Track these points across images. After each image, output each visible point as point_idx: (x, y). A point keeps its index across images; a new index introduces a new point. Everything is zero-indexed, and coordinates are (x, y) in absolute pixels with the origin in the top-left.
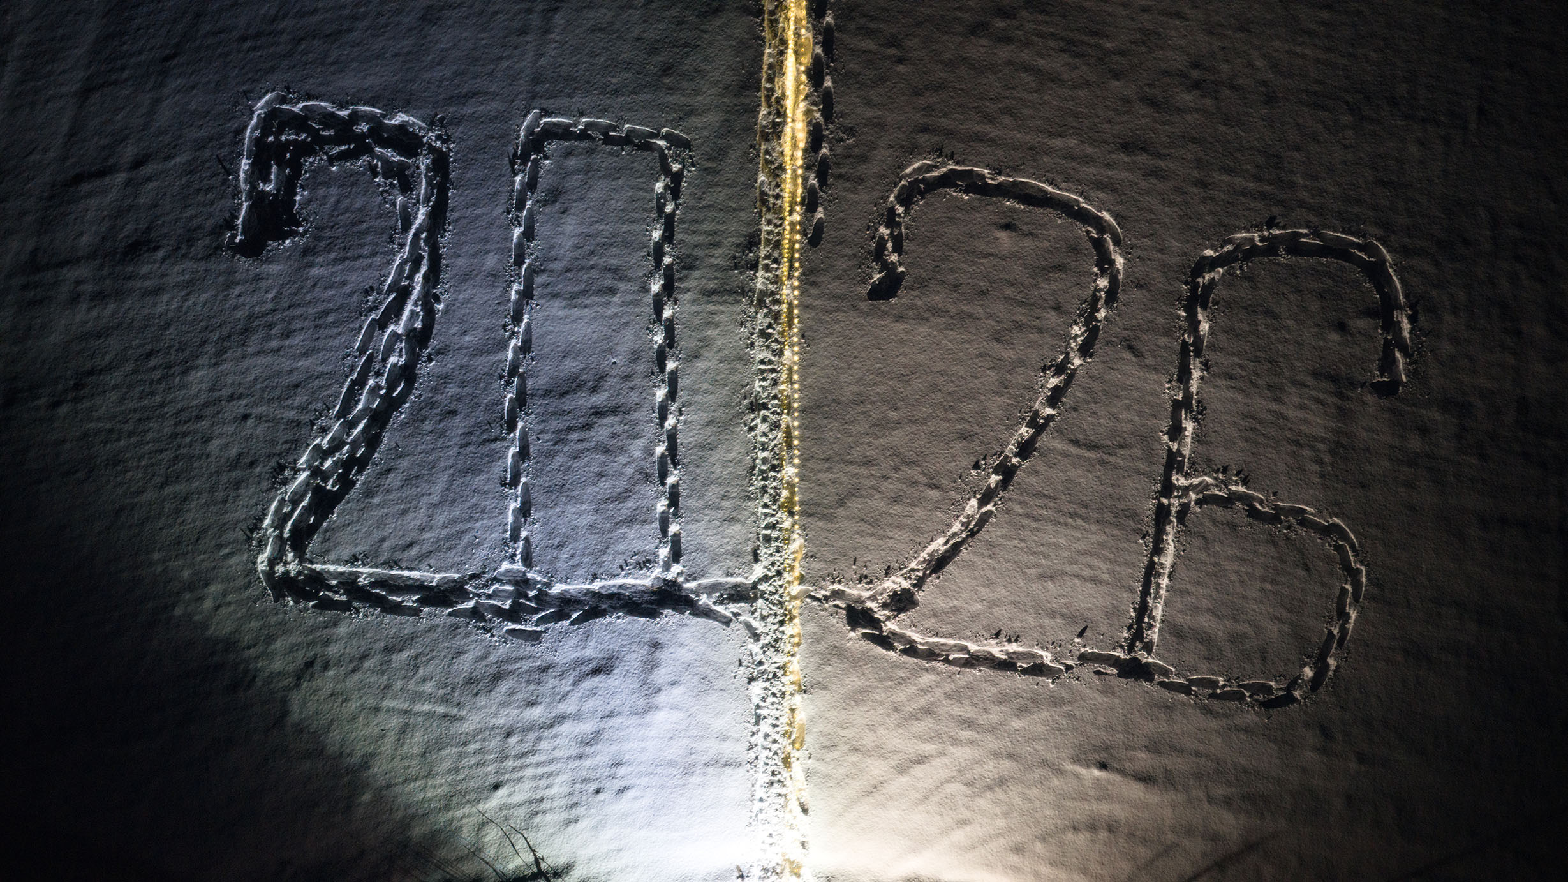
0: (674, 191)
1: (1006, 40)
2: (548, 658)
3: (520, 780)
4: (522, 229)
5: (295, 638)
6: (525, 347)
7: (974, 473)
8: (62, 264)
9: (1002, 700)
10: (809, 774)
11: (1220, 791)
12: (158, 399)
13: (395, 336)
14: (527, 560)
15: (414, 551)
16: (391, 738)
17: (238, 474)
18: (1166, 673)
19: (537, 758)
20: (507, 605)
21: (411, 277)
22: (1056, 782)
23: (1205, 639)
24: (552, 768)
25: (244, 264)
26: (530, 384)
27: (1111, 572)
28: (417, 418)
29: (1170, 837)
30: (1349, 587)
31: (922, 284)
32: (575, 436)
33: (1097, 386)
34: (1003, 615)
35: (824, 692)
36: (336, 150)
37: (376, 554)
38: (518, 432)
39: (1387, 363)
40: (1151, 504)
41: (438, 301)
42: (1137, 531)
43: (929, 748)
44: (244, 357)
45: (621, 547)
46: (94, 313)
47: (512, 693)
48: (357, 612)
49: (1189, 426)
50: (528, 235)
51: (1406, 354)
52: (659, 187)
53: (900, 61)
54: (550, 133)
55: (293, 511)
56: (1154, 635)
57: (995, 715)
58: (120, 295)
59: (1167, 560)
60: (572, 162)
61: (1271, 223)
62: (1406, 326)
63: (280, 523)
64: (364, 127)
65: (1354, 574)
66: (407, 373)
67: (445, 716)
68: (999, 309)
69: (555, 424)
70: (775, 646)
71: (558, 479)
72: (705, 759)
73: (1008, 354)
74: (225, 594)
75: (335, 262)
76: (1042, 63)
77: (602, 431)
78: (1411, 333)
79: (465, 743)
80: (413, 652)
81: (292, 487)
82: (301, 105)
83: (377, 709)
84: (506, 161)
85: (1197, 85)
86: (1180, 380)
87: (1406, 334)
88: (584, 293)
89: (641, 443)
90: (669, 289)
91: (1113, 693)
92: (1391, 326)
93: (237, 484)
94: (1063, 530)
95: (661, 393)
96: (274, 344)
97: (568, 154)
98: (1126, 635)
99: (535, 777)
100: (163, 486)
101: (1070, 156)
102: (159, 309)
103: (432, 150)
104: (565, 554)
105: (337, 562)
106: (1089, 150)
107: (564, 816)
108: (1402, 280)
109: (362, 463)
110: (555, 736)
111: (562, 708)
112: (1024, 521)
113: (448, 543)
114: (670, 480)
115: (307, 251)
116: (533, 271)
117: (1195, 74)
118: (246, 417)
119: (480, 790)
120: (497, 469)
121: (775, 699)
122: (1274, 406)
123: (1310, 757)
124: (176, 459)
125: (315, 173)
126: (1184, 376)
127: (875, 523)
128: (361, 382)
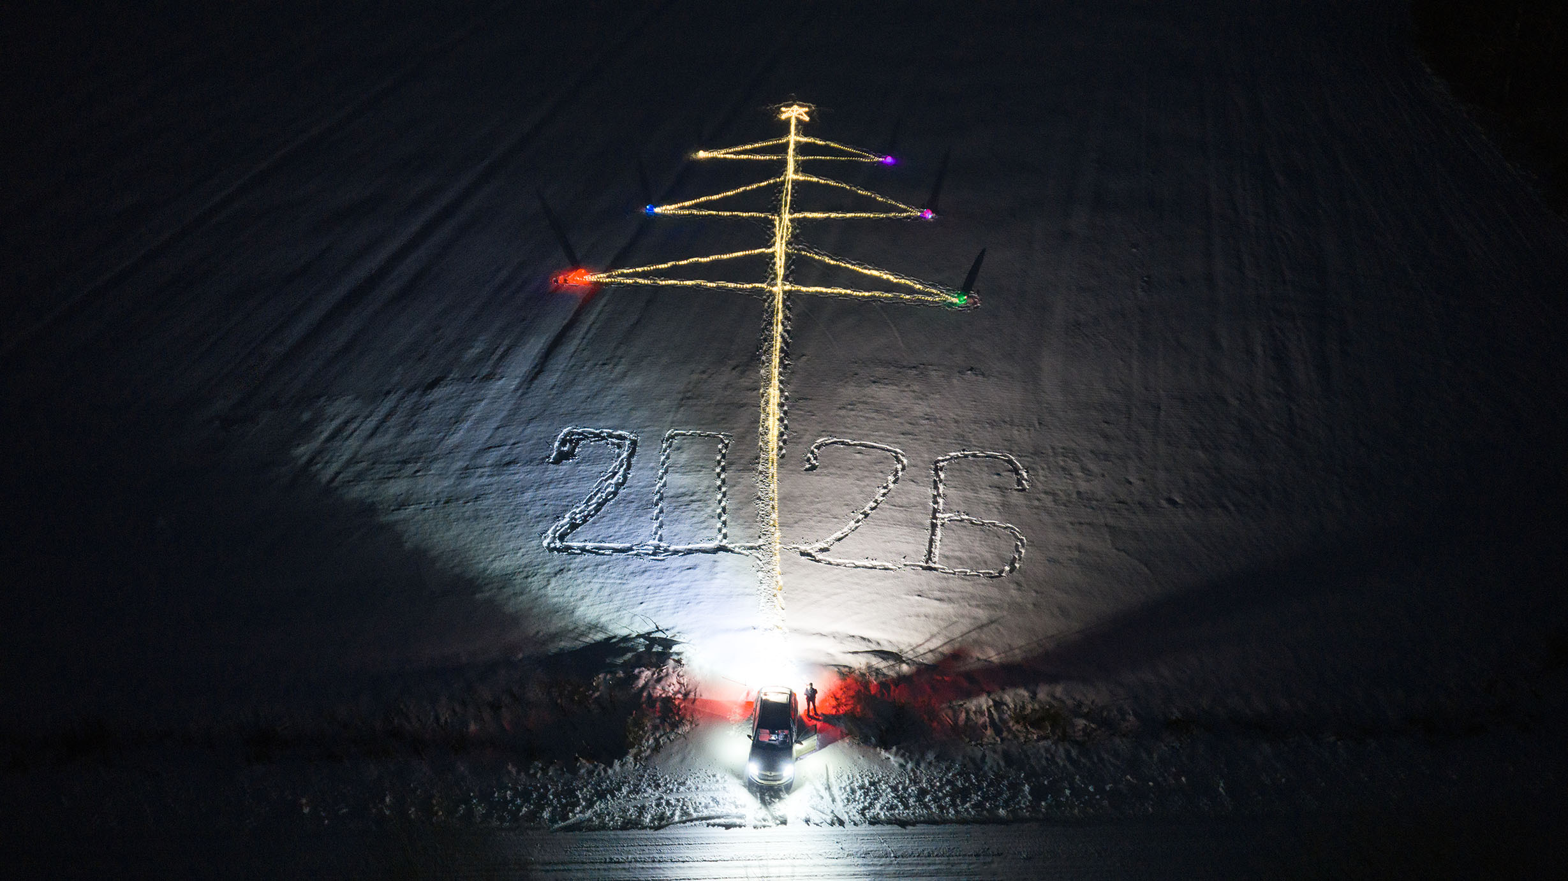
0: (726, 446)
1: (852, 410)
2: (668, 566)
3: (652, 601)
4: (665, 457)
5: (557, 563)
6: (664, 485)
7: (852, 514)
8: (477, 468)
9: (871, 577)
10: (784, 598)
11: (974, 603)
12: (510, 500)
13: (611, 484)
14: (660, 540)
15: (612, 538)
16: (595, 591)
17: (539, 519)
18: (944, 569)
19: (661, 594)
20: (651, 552)
21: (619, 469)
22: (898, 601)
23: (959, 559)
24: (668, 597)
25: (551, 466)
26: (664, 495)
27: (915, 540)
28: (617, 503)
29: (955, 619)
30: (1019, 543)
31: (825, 467)
32: (683, 507)
33: (900, 491)
34: (869, 553)
35: (791, 575)
36: (593, 439)
37: (596, 539)
38: (659, 507)
39: (1019, 483)
40: (929, 521)
41: (629, 474)
42: (925, 529)
43: (839, 591)
44: (548, 489)
45: (701, 535)
46: (489, 479)
47: (651, 575)
48: (585, 555)
49: (940, 501)
50: (668, 458)
51: (1026, 480)
52: (720, 446)
53: (813, 415)
54: (677, 435)
55: (559, 530)
56: (936, 559)
57: (868, 581)
58: (501, 474)
59: (938, 537)
60: (685, 441)
61: (964, 450)
62: (1025, 475)
63: (555, 532)
64: (606, 434)
65: (1021, 541)
66: (615, 494)
67: (620, 583)
68: (858, 472)
69: (675, 504)
70: (768, 563)
71: (676, 518)
72: (737, 593)
73: (862, 484)
74: (527, 552)
75: (589, 465)
76: (867, 415)
77: (694, 506)
78: (1027, 475)
79: (629, 591)
80: (608, 565)
81: (562, 522)
82: (581, 430)
83: (590, 582)
84: (660, 441)
85: (928, 419)
86: (934, 488)
87: (1026, 477)
88: (689, 472)
89: (711, 508)
90: (723, 469)
91: (921, 575)
92: (1017, 473)
93: (539, 522)
94: (892, 529)
95: (719, 496)
96: (561, 486)
97: (684, 439)
98: (924, 558)
99: (659, 600)
100: (506, 523)
101: (881, 436)
102: (515, 478)
103: (630, 439)
104: (677, 537)
105: (579, 542)
106: (888, 434)
107: (673, 611)
108: (1020, 464)
109: (592, 516)
110: (670, 587)
111: (673, 579)
112: (875, 527)
113: (628, 536)
114: (723, 519)
115: (577, 463)
116: (668, 467)
117: (926, 417)
118: (545, 505)
119: (633, 605)
120: (650, 516)
121: (768, 578)
122: (975, 495)
123: (1014, 592)
124: (514, 516)
125: (584, 445)
126: (936, 488)
127: (811, 528)
128: (595, 495)
